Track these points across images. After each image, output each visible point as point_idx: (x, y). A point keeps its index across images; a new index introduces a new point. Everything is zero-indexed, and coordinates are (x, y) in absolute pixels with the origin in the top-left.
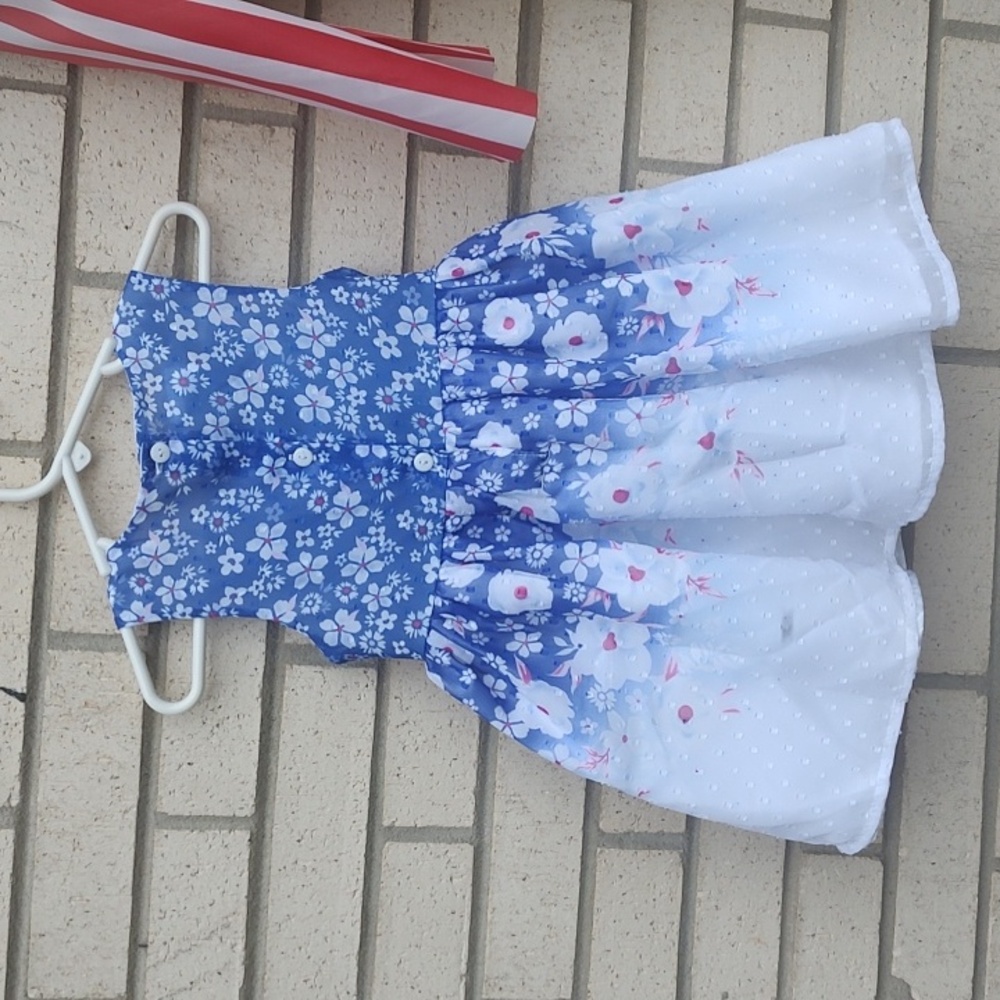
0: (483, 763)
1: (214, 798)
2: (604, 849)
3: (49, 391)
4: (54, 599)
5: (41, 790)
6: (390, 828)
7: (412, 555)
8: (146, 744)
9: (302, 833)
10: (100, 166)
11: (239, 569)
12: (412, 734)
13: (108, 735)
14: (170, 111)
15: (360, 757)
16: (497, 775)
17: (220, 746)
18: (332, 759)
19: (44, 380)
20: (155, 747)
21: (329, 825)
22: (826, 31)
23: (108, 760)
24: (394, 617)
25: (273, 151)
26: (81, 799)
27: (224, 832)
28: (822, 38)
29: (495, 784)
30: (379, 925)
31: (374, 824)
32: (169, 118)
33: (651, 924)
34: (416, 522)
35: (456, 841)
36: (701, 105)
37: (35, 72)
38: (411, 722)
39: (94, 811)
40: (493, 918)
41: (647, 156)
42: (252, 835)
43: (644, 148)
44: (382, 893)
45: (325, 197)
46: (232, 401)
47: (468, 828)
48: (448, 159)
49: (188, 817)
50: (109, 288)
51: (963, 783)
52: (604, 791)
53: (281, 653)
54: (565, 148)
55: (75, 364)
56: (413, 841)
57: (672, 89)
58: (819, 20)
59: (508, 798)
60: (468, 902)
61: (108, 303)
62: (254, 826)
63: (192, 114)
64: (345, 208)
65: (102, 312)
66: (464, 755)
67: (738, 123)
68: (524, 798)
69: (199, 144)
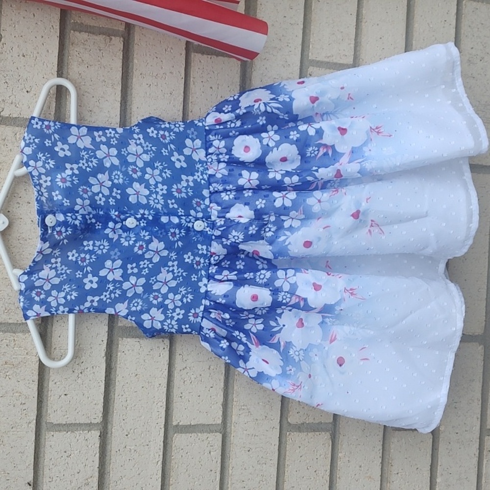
0: (226, 388)
1: (79, 413)
2: (290, 433)
6: (177, 426)
7: (192, 277)
8: (40, 384)
9: (129, 430)
10: (12, 56)
11: (95, 286)
12: (188, 374)
13: (19, 380)
14: (52, 26)
15: (160, 388)
16: (234, 395)
17: (82, 384)
18: (145, 389)
20: (45, 385)
21: (143, 426)
23: (20, 394)
24: (183, 312)
25: (110, 50)
27: (86, 432)
29: (233, 400)
30: (171, 480)
31: (168, 424)
32: (52, 31)
33: (315, 471)
34: (194, 259)
35: (213, 432)
36: (342, 32)
38: (188, 368)
39: (11, 423)
40: (232, 472)
41: (314, 59)
42: (101, 433)
43: (312, 54)
44: (172, 462)
45: (140, 77)
46: (91, 191)
47: (219, 424)
48: (208, 57)
49: (65, 425)
50: (17, 126)
51: (472, 391)
52: (290, 402)
53: (116, 331)
54: (271, 53)
56: (189, 433)
57: (327, 23)
59: (240, 407)
60: (219, 465)
61: (17, 135)
62: (102, 428)
63: (65, 28)
64: (151, 83)
65: (14, 139)
66: (217, 385)
67: (361, 42)
68: (249, 407)
69: (69, 45)
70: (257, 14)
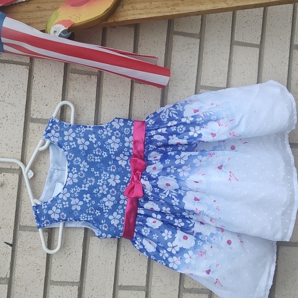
0: (149, 267)
1: (68, 276)
2: (185, 293)
3: (22, 154)
4: (21, 216)
5: (16, 273)
6: (120, 286)
8: (48, 260)
9: (94, 287)
10: (39, 87)
12: (128, 258)
13: (37, 257)
14: (60, 71)
15: (112, 264)
16: (153, 271)
17: (70, 261)
18: (104, 265)
19: (20, 150)
20: (50, 260)
21: (102, 285)
22: (259, 48)
23: (36, 264)
25: (90, 83)
26: (28, 276)
27: (71, 286)
28: (257, 50)
29: (152, 273)
31: (116, 285)
32: (60, 73)
35: (140, 290)
36: (220, 70)
37: (20, 59)
38: (127, 254)
39: (32, 279)
41: (204, 85)
42: (79, 287)
43: (202, 82)
45: (106, 97)
47: (144, 286)
49: (60, 282)
50: (40, 123)
51: (295, 275)
52: (185, 276)
53: (89, 233)
54: (178, 82)
55: (30, 146)
56: (127, 290)
57: (211, 65)
58: (256, 44)
59: (156, 278)
61: (40, 127)
62: (79, 285)
63: (67, 72)
64: (112, 100)
65: (38, 130)
66: (143, 264)
67: (231, 75)
68: (161, 278)
69: (69, 80)
70: (171, 61)
